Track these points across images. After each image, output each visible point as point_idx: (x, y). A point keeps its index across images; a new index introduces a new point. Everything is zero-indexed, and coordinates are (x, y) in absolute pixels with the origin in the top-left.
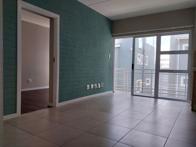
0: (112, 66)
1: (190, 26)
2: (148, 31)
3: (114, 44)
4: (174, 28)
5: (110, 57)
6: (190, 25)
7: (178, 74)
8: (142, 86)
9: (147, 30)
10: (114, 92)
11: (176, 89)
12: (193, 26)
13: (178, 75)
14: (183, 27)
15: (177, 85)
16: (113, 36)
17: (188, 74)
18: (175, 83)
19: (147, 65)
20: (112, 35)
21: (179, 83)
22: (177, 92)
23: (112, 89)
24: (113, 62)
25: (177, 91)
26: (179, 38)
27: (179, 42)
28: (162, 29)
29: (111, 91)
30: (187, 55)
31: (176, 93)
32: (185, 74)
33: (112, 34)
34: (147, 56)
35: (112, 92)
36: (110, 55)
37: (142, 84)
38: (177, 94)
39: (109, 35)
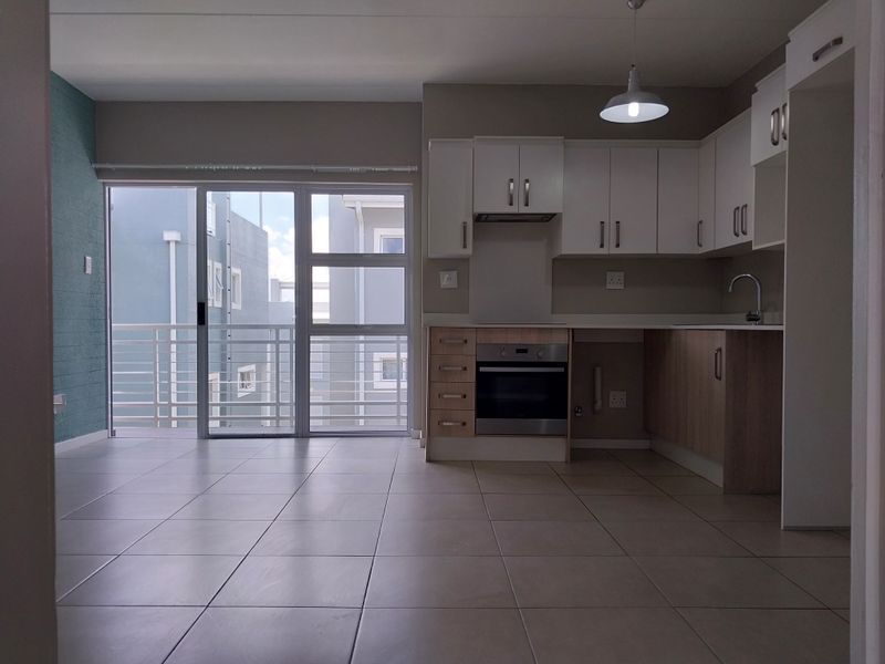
0: (103, 310)
1: (409, 169)
2: (260, 168)
3: (105, 208)
4: (355, 169)
5: (89, 271)
6: (406, 165)
7: (362, 338)
8: (223, 397)
9: (256, 164)
10: (113, 433)
11: (358, 394)
12: (415, 168)
13: (362, 342)
14: (386, 169)
15: (362, 381)
16: (99, 173)
17: (405, 338)
18: (353, 374)
19: (237, 306)
20: (98, 166)
21: (369, 373)
22: (362, 407)
23: (104, 421)
24: (106, 295)
25: (362, 404)
26: (362, 202)
27: (360, 218)
28: (313, 168)
29: (101, 428)
30: (401, 271)
31: (358, 412)
32: (394, 338)
33: (95, 162)
34: (236, 271)
35: (103, 434)
36: (88, 258)
37: (223, 387)
38: (362, 414)
39: (82, 167)
